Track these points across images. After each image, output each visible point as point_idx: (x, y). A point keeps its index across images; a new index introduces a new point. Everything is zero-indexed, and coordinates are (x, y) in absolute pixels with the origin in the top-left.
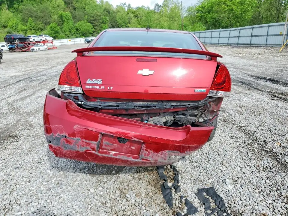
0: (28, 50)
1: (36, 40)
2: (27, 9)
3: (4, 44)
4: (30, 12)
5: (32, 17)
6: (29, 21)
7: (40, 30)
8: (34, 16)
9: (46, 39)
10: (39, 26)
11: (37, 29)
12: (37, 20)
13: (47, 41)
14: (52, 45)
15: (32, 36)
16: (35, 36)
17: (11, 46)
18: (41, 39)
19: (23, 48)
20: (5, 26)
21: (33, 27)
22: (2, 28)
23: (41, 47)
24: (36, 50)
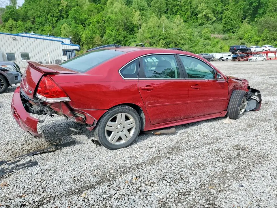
0: (247, 60)
1: (257, 51)
2: (266, 21)
3: (230, 53)
4: (268, 24)
5: (268, 27)
6: (264, 32)
7: (273, 41)
8: (271, 27)
9: (269, 49)
10: (273, 36)
11: (270, 39)
12: (273, 31)
13: (271, 52)
14: (275, 55)
15: (254, 47)
16: (257, 47)
17: (234, 56)
18: (264, 50)
19: (242, 57)
20: (241, 38)
21: (266, 38)
22: (239, 40)
23: (260, 58)
24: (253, 60)
